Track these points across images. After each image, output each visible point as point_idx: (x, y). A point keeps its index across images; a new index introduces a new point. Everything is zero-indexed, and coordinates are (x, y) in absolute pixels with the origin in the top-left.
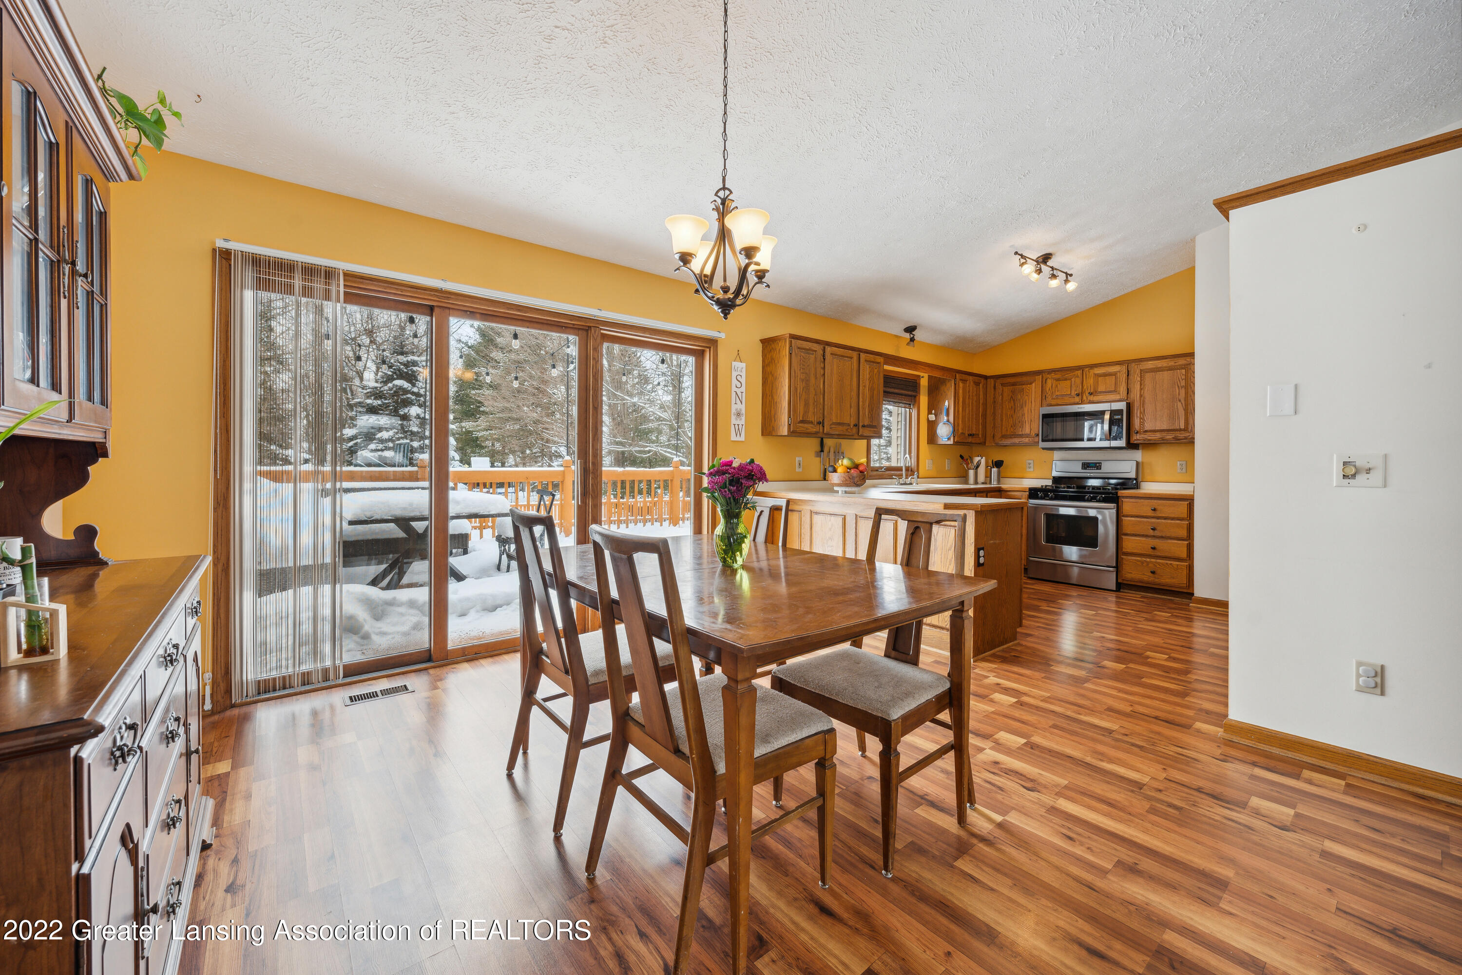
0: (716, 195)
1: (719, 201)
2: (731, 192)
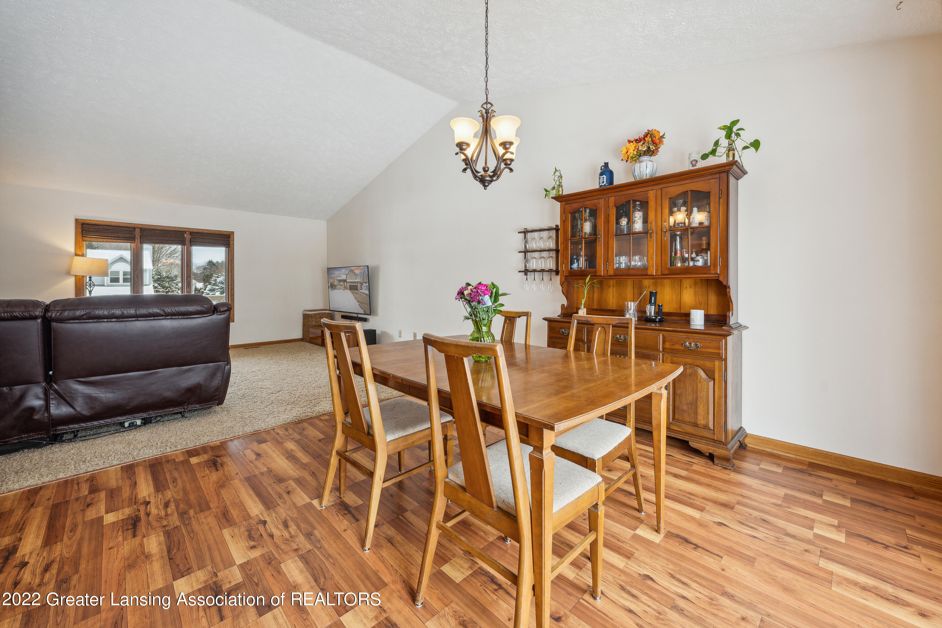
0: (482, 107)
1: (484, 111)
2: (492, 105)
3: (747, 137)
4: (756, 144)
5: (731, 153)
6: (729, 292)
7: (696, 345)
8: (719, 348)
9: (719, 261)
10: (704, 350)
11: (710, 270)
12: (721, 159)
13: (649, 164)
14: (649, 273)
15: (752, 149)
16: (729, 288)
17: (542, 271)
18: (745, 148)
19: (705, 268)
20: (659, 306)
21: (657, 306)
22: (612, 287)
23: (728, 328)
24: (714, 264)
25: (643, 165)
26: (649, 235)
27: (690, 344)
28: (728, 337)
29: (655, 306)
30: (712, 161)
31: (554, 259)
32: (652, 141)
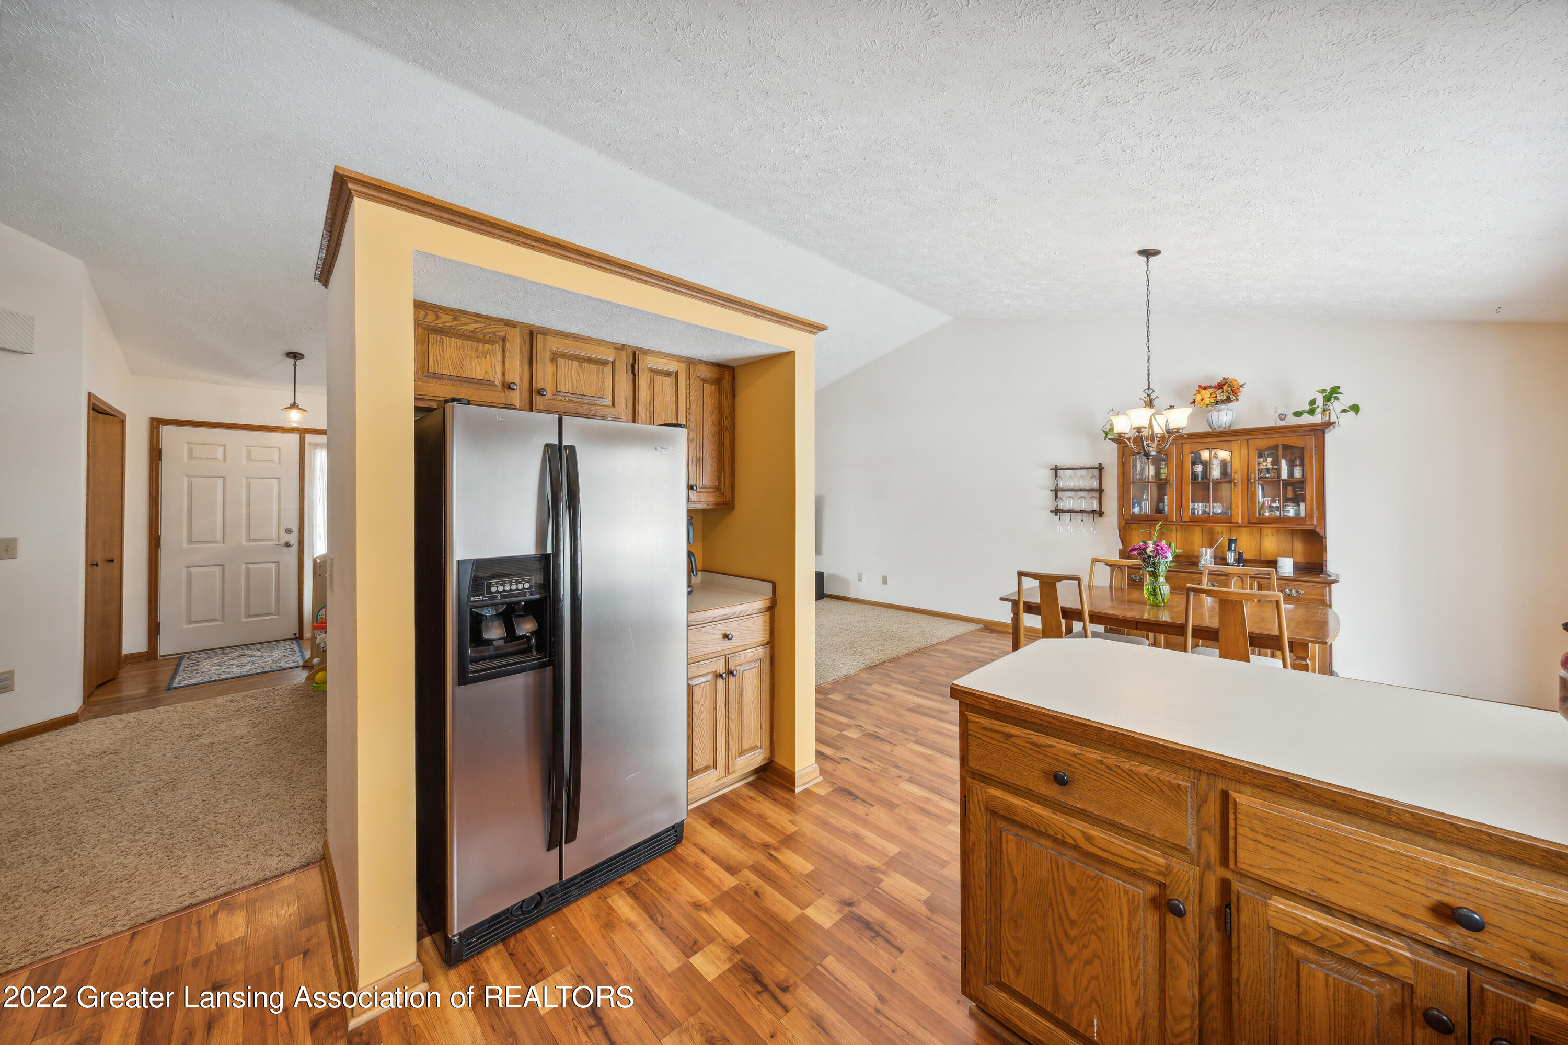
3: (1345, 401)
4: (1355, 408)
5: (1327, 412)
6: (1326, 542)
7: (1298, 592)
8: (1323, 595)
9: (1316, 514)
10: (1306, 597)
11: (1305, 521)
12: (1317, 419)
13: (1229, 413)
14: (1234, 521)
15: (1352, 413)
16: (1326, 538)
17: (1081, 511)
18: (1344, 411)
19: (1297, 519)
20: (1239, 553)
21: (1237, 553)
22: (1175, 531)
23: (1325, 576)
24: (1309, 515)
25: (1223, 413)
26: (1233, 484)
27: (1291, 590)
28: (1332, 585)
29: (1235, 553)
30: (1307, 419)
31: (1097, 500)
32: (1232, 390)
